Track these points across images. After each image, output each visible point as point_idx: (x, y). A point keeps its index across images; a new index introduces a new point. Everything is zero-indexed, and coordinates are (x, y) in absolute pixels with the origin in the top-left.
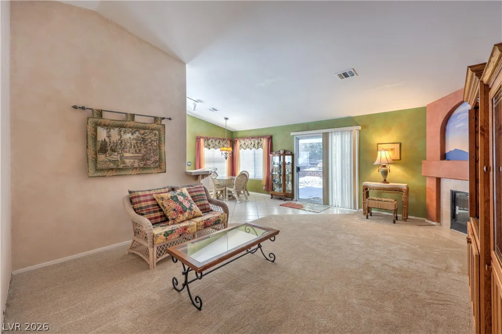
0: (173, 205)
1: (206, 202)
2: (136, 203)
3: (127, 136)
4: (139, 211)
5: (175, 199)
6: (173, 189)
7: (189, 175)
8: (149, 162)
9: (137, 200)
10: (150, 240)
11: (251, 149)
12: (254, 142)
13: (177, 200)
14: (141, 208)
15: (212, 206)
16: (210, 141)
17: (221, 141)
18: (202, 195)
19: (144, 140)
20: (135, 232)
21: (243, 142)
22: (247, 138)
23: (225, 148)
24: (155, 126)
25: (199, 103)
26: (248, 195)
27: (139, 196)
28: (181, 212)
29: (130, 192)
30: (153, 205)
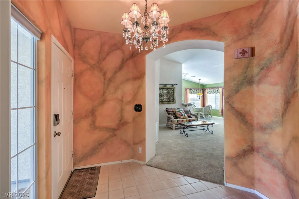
0: (179, 113)
1: (190, 114)
2: (168, 112)
3: (165, 91)
4: (169, 114)
5: (179, 111)
6: (178, 109)
7: (183, 105)
8: (170, 100)
9: (168, 111)
10: (173, 122)
11: (213, 94)
12: (215, 90)
13: (180, 112)
14: (170, 113)
15: (192, 116)
16: (192, 90)
17: (197, 90)
18: (188, 112)
19: (169, 92)
20: (168, 120)
21: (209, 90)
22: (211, 88)
23: (199, 94)
24: (172, 87)
25: (187, 75)
26: (212, 117)
27: (169, 110)
28: (181, 116)
29: (167, 109)
30: (173, 113)
